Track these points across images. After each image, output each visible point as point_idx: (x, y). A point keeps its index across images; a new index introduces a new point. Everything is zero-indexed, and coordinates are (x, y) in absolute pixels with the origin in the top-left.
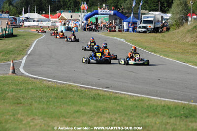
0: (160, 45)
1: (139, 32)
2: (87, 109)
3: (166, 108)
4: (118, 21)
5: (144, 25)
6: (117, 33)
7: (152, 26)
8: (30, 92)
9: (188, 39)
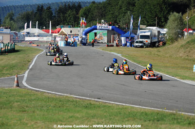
0: (154, 60)
4: (116, 36)
5: (141, 40)
6: (115, 48)
7: (149, 41)
8: (33, 102)
9: (181, 54)
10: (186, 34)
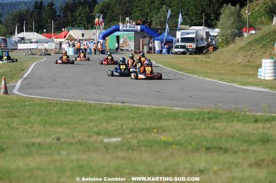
1: (176, 53)
4: (147, 40)
5: (183, 44)
7: (194, 45)
9: (240, 59)
10: (246, 35)
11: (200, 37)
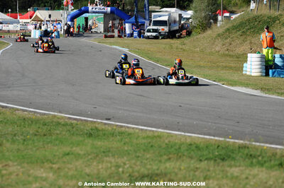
0: (178, 56)
1: (148, 38)
2: (81, 150)
3: (193, 147)
4: (117, 22)
5: (155, 27)
6: (116, 39)
7: (166, 29)
9: (218, 46)
10: (220, 18)
11: (173, 19)
